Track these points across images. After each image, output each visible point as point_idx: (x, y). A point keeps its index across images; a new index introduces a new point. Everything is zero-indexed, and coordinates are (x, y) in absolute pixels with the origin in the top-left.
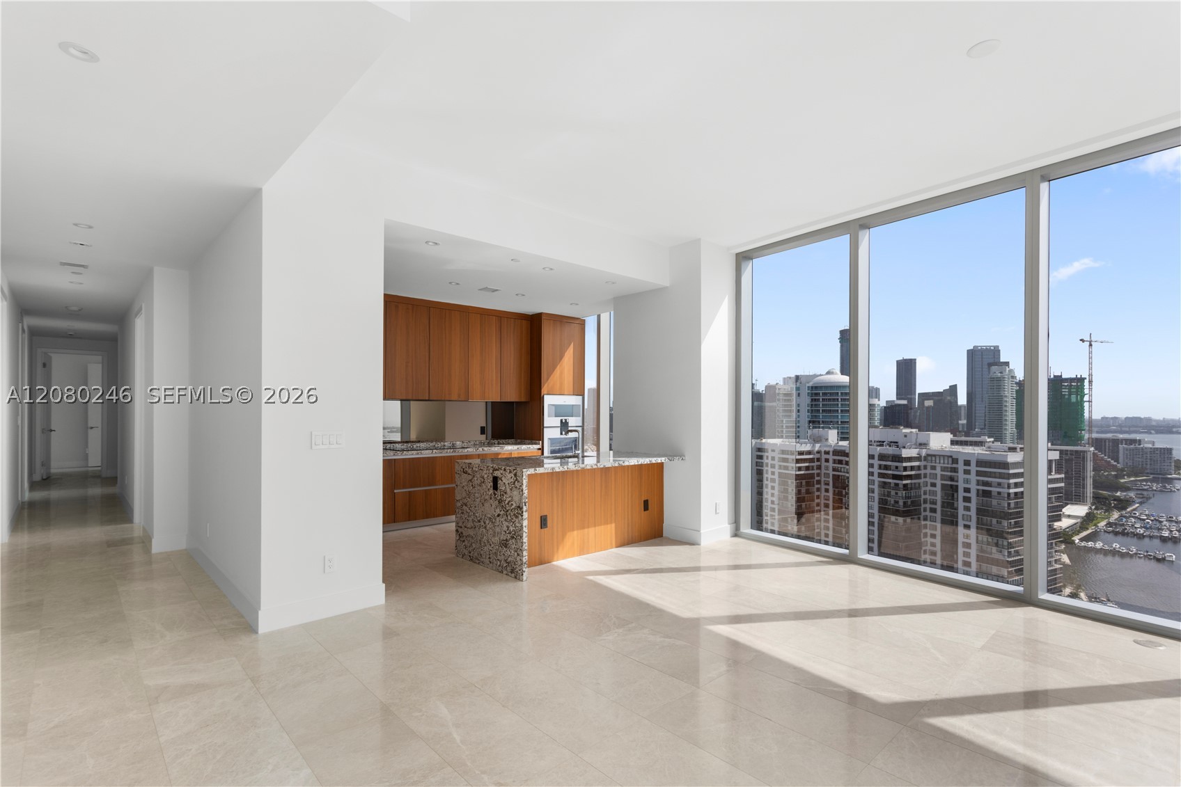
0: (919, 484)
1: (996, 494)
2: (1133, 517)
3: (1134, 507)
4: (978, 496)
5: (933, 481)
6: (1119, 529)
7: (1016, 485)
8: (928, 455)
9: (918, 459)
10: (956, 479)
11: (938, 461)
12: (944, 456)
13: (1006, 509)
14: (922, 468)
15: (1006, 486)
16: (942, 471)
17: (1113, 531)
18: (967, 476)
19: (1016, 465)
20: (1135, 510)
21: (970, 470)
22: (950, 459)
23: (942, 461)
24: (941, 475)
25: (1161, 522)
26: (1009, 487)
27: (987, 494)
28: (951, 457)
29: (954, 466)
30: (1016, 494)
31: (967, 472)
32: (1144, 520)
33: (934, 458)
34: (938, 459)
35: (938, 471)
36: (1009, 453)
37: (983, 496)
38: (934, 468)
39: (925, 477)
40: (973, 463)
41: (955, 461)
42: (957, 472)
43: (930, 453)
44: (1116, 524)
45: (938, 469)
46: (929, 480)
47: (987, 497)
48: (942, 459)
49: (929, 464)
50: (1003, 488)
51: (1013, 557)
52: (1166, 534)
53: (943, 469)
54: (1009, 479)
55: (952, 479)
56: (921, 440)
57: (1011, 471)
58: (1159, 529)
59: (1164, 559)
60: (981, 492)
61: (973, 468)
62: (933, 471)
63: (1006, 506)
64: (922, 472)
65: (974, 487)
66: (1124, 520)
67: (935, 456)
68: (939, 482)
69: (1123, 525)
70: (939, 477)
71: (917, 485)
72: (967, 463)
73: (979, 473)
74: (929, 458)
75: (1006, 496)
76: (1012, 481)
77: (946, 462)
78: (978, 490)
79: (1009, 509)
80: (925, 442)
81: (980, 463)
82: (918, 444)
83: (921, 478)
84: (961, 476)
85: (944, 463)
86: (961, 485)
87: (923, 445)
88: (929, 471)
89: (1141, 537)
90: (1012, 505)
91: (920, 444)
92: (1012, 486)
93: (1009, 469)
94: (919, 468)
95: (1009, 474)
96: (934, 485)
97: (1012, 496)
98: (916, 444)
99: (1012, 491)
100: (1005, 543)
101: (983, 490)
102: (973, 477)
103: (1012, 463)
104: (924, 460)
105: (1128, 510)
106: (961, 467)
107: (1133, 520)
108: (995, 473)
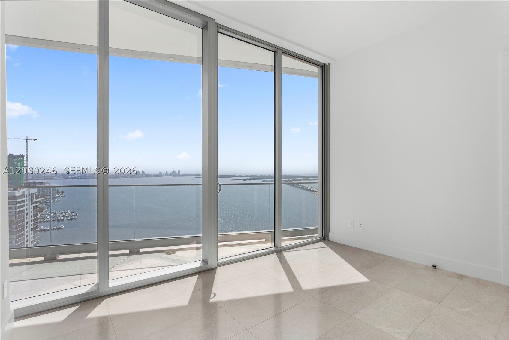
2: (46, 214)
3: (45, 210)
6: (42, 220)
7: (19, 207)
13: (14, 219)
15: (14, 208)
17: (39, 221)
19: (20, 197)
20: (46, 211)
25: (56, 214)
26: (16, 209)
30: (19, 211)
32: (50, 215)
36: (16, 191)
44: (40, 218)
50: (13, 209)
51: (18, 242)
52: (59, 218)
54: (16, 204)
57: (18, 200)
58: (57, 217)
59: (60, 228)
63: (14, 218)
66: (43, 216)
69: (43, 218)
75: (14, 213)
76: (18, 205)
79: (16, 219)
89: (50, 221)
90: (17, 218)
92: (17, 208)
93: (16, 199)
95: (16, 202)
97: (17, 213)
99: (18, 210)
100: (14, 237)
103: (18, 196)
105: (44, 212)
107: (46, 215)
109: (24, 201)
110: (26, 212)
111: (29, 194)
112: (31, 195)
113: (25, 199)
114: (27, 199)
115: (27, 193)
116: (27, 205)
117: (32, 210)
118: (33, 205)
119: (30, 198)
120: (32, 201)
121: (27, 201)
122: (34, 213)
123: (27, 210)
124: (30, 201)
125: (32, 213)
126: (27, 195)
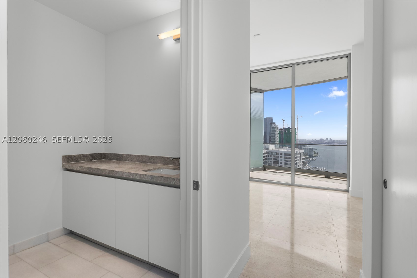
0: (267, 162)
1: (289, 164)
4: (284, 165)
5: (271, 160)
8: (269, 152)
9: (266, 153)
10: (277, 160)
11: (272, 154)
12: (274, 152)
14: (267, 156)
16: (273, 157)
18: (281, 159)
20: (307, 166)
21: (282, 157)
22: (276, 153)
23: (273, 154)
24: (273, 158)
27: (286, 164)
28: (276, 152)
29: (277, 155)
31: (281, 157)
33: (271, 153)
34: (272, 153)
35: (272, 157)
37: (286, 165)
38: (271, 156)
39: (268, 159)
40: (283, 154)
41: (278, 154)
42: (278, 157)
43: (270, 151)
45: (272, 156)
46: (269, 160)
47: (287, 165)
48: (273, 153)
49: (269, 155)
53: (274, 156)
55: (276, 159)
56: (267, 147)
60: (285, 164)
61: (283, 156)
62: (271, 157)
64: (268, 158)
65: (283, 162)
67: (271, 152)
68: (272, 161)
70: (272, 159)
71: (266, 162)
72: (281, 154)
73: (285, 158)
74: (270, 153)
77: (275, 154)
78: (284, 163)
80: (268, 148)
81: (285, 154)
82: (266, 148)
83: (267, 160)
84: (279, 159)
85: (274, 154)
86: (280, 162)
87: (268, 149)
88: (269, 157)
91: (267, 148)
94: (266, 156)
96: (271, 162)
98: (265, 148)
101: (286, 163)
102: (283, 159)
104: (268, 154)
106: (279, 155)
108: (288, 157)
109: (296, 157)
110: (298, 164)
111: (300, 153)
112: (301, 154)
113: (297, 156)
114: (298, 156)
115: (298, 152)
116: (298, 160)
117: (301, 164)
118: (302, 161)
119: (300, 155)
120: (301, 158)
121: (298, 157)
122: (302, 166)
123: (298, 163)
124: (300, 158)
125: (301, 166)
126: (298, 153)
